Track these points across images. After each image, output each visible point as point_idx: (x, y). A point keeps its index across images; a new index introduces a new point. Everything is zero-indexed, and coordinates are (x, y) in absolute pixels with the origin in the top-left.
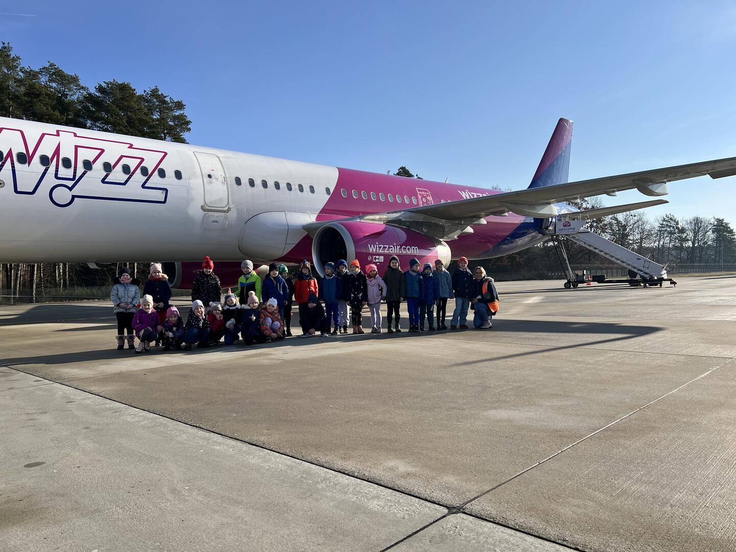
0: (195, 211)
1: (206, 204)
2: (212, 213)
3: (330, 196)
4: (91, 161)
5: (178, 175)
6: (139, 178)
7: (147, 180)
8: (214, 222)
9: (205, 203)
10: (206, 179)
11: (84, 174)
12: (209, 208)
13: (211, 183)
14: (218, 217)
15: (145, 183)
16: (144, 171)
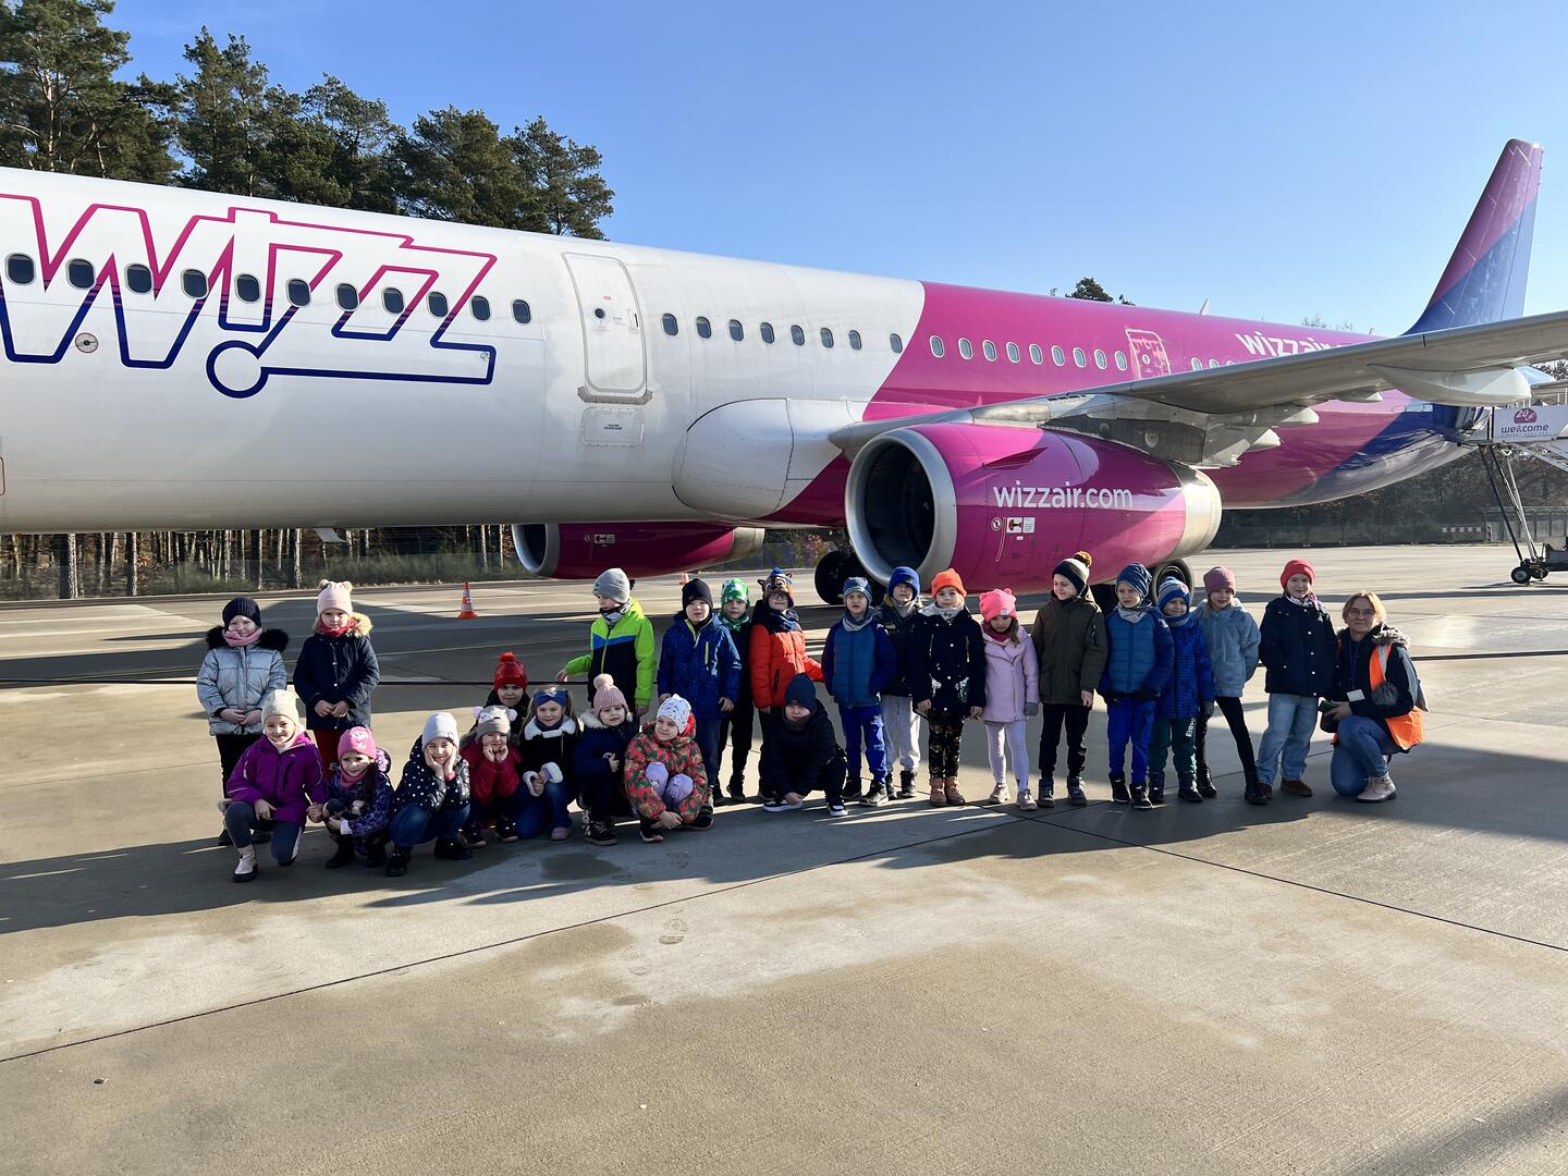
0: (563, 401)
1: (590, 383)
2: (607, 407)
3: (900, 355)
4: (308, 281)
5: (522, 311)
6: (423, 321)
7: (445, 325)
8: (611, 427)
9: (588, 379)
10: (592, 320)
11: (290, 313)
12: (599, 394)
13: (602, 329)
14: (620, 415)
15: (439, 333)
16: (438, 304)
